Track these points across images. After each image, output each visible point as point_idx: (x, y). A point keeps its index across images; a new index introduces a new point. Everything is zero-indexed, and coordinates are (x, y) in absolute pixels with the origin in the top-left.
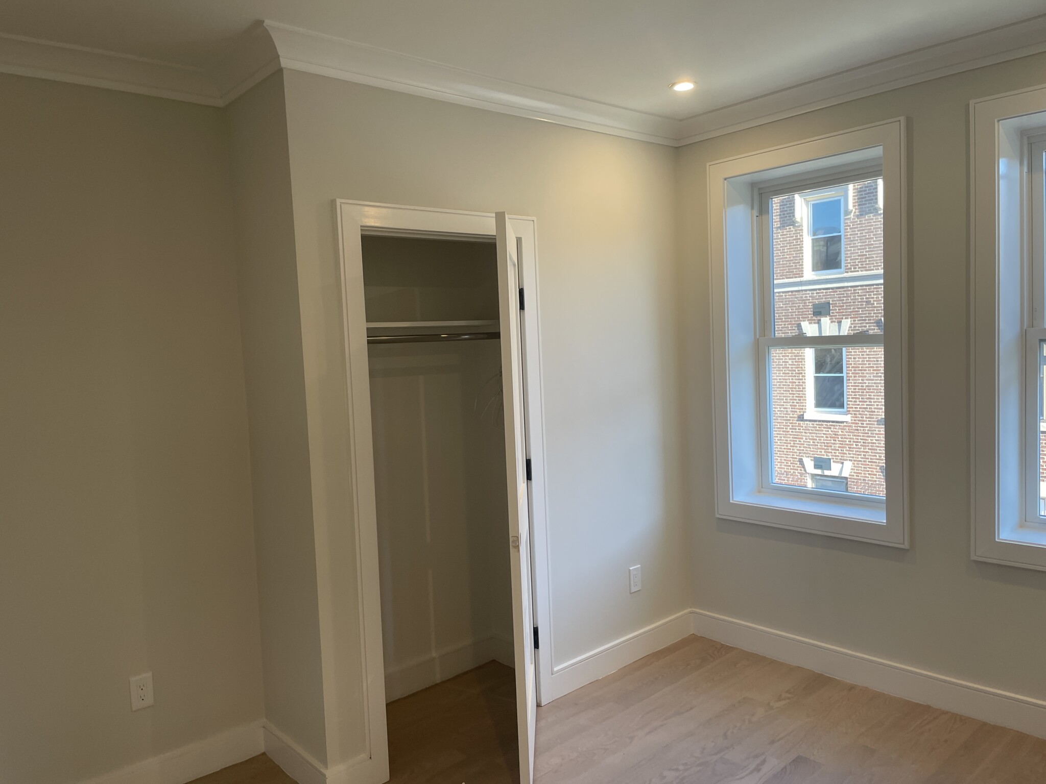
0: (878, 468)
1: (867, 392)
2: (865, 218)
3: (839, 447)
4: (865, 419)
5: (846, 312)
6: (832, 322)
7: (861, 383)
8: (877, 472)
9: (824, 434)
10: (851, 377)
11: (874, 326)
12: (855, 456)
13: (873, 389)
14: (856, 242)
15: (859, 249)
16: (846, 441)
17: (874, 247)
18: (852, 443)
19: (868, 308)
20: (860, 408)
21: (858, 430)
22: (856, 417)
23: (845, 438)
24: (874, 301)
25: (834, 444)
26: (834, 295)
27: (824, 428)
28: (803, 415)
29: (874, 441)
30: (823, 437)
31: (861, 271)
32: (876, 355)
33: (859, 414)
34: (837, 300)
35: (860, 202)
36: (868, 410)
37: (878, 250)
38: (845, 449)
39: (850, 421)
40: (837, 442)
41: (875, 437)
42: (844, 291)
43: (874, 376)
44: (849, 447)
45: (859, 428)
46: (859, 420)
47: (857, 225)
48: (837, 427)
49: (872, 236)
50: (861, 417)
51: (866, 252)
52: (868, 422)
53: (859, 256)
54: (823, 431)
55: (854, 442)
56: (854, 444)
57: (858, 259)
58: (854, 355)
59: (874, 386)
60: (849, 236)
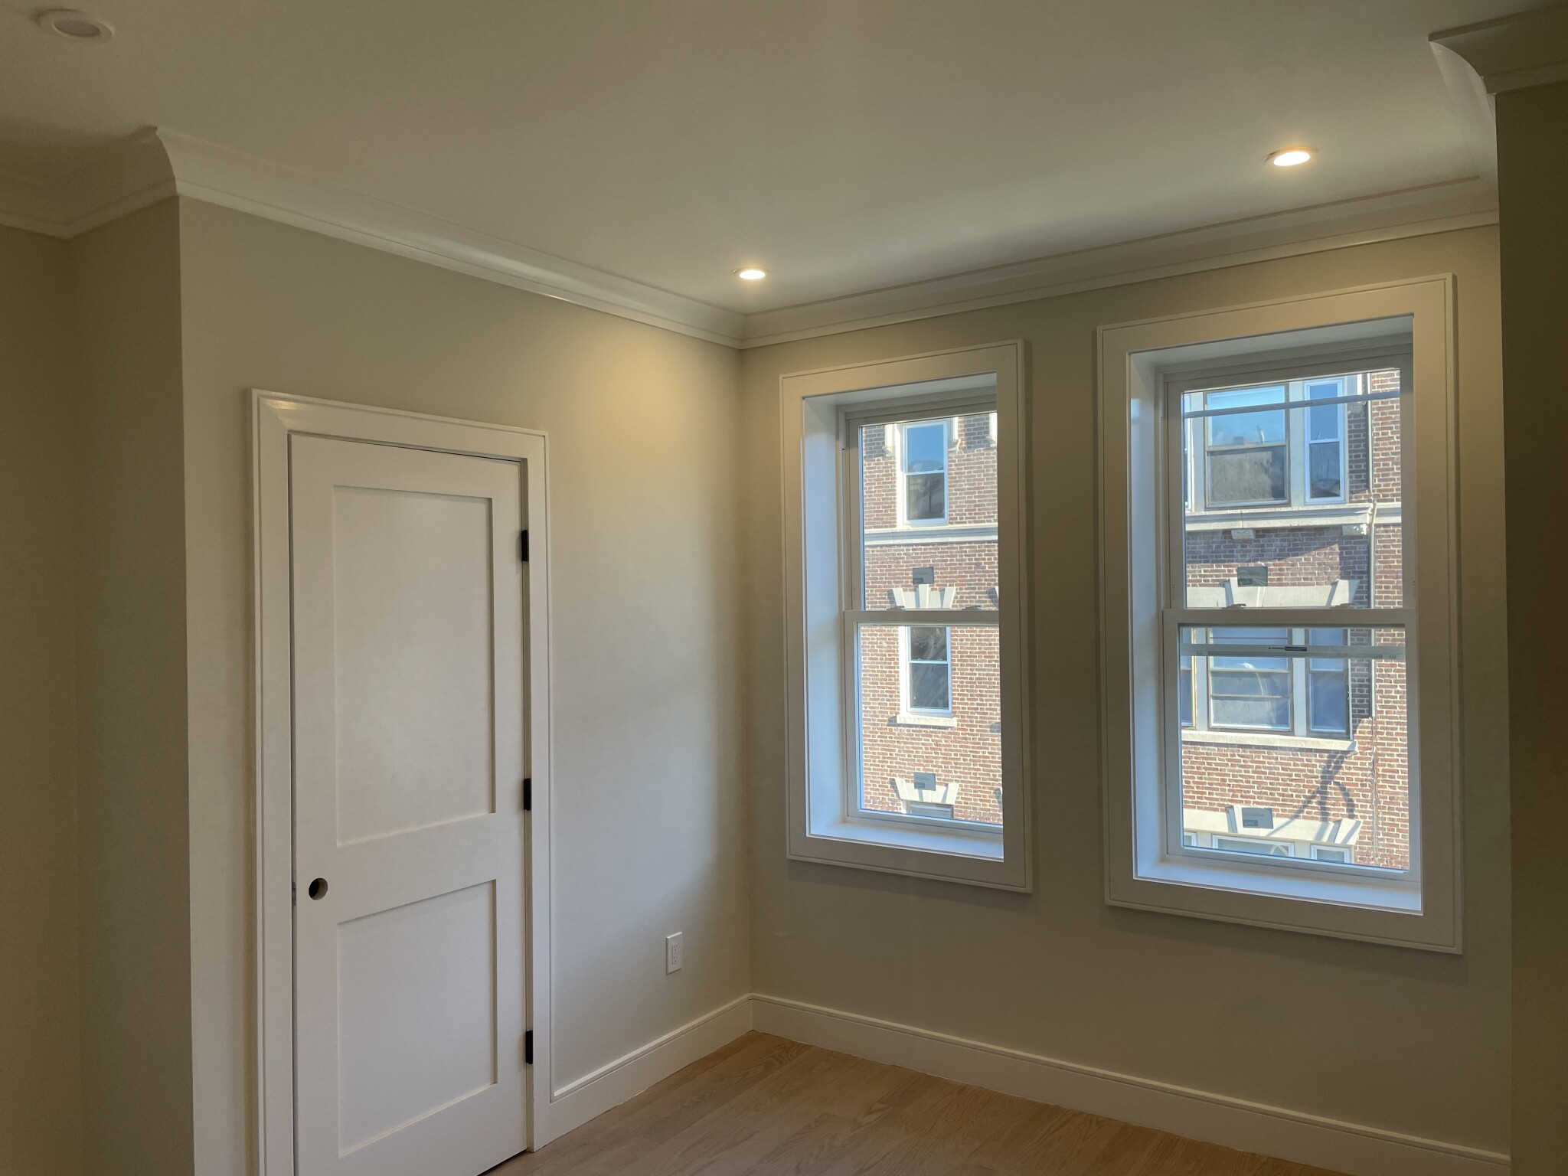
0: (992, 791)
1: (977, 687)
2: (974, 452)
3: (942, 762)
4: (975, 723)
5: (950, 577)
6: (932, 590)
7: (969, 674)
8: (990, 797)
9: (923, 744)
10: (957, 665)
11: (985, 597)
12: (962, 775)
13: (985, 683)
14: (963, 484)
15: (966, 493)
16: (951, 755)
17: (985, 492)
18: (959, 757)
19: (978, 572)
20: (969, 708)
21: (966, 739)
22: (964, 721)
23: (950, 750)
24: (985, 563)
25: (936, 758)
26: (935, 553)
27: (923, 735)
28: (896, 717)
29: (987, 754)
30: (921, 748)
31: (970, 522)
32: (989, 636)
33: (968, 717)
34: (939, 561)
35: (968, 430)
36: (979, 711)
37: (990, 496)
38: (949, 766)
39: (956, 726)
40: (940, 755)
41: (988, 749)
42: (948, 548)
43: (986, 665)
44: (955, 763)
45: (967, 736)
46: (967, 726)
47: (964, 460)
48: (940, 735)
49: (982, 477)
50: (971, 721)
51: (976, 497)
52: (978, 728)
53: (966, 502)
54: (921, 739)
55: (961, 755)
56: (962, 758)
57: (965, 506)
58: (961, 636)
59: (986, 679)
60: (954, 475)
